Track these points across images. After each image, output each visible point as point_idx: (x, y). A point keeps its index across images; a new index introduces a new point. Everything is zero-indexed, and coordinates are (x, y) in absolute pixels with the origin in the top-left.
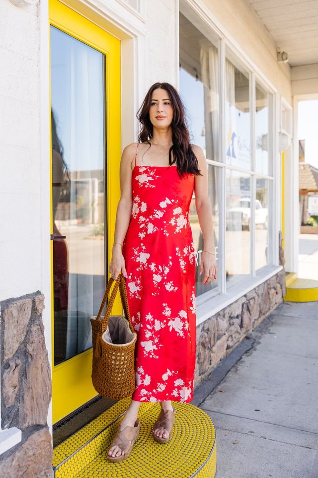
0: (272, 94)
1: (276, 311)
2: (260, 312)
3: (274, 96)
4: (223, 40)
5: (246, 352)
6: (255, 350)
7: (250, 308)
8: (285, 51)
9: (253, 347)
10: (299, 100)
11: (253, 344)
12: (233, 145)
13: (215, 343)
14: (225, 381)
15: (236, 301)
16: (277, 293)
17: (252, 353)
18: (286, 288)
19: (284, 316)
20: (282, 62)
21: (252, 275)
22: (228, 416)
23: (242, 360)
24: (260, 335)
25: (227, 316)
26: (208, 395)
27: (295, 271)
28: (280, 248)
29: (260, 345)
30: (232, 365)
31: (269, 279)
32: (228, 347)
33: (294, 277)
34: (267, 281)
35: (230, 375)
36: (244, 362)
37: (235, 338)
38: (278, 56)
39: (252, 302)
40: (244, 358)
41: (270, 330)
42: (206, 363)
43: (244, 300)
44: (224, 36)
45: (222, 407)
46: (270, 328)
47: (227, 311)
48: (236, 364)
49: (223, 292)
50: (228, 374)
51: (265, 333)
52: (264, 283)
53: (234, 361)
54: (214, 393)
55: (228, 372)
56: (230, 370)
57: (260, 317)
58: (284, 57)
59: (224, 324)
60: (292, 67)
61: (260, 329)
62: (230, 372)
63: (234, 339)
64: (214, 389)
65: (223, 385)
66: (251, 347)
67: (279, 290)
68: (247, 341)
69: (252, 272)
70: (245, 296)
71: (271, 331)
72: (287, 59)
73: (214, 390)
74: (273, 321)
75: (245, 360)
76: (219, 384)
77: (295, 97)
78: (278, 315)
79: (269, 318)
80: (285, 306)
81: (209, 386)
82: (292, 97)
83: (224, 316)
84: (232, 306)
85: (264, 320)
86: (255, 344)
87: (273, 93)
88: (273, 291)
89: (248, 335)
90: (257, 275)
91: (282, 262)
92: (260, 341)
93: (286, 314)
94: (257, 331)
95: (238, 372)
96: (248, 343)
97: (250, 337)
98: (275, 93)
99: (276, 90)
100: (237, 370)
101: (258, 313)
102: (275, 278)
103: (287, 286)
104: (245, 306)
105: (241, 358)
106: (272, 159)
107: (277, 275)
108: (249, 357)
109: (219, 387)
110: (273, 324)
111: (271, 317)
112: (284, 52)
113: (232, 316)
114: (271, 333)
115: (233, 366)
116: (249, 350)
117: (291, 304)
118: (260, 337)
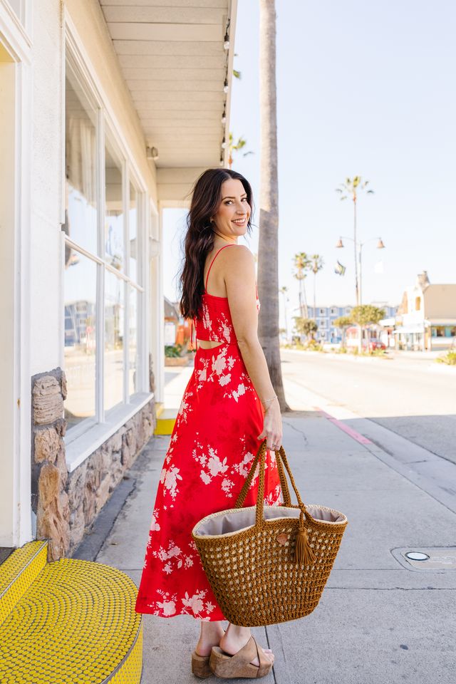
0: (141, 193)
1: (148, 446)
2: (137, 447)
3: (143, 194)
4: (101, 110)
5: (130, 495)
6: (139, 490)
7: (129, 441)
8: (155, 146)
9: (135, 488)
10: (164, 207)
11: (134, 484)
12: (110, 240)
13: (100, 484)
14: (115, 531)
15: (117, 432)
16: (150, 424)
17: (136, 496)
18: (156, 419)
19: (160, 451)
20: (150, 158)
21: (125, 402)
22: (133, 572)
23: (127, 504)
24: (139, 473)
25: (110, 449)
26: (98, 552)
27: (161, 401)
28: (151, 373)
29: (143, 484)
30: (117, 511)
31: (143, 408)
32: (111, 490)
33: (161, 407)
34: (141, 410)
35: (119, 523)
36: (130, 506)
37: (117, 477)
38: (147, 151)
39: (130, 433)
40: (129, 501)
41: (149, 467)
42: (92, 511)
43: (124, 431)
44: (104, 105)
45: (122, 562)
46: (148, 465)
47: (110, 443)
48: (122, 509)
49: (101, 421)
50: (116, 522)
51: (145, 471)
52: (139, 412)
53: (118, 507)
54: (105, 548)
55: (115, 520)
56: (116, 518)
57: (136, 453)
58: (154, 152)
59: (107, 458)
60: (158, 168)
61: (137, 467)
62: (117, 520)
63: (116, 479)
64: (103, 543)
65: (113, 536)
66: (133, 488)
67: (152, 422)
68: (126, 482)
69: (125, 398)
70: (124, 426)
71: (151, 468)
72: (157, 155)
73: (104, 545)
74: (149, 456)
75: (131, 504)
76: (108, 536)
77: (161, 202)
78: (152, 450)
79: (143, 454)
80: (157, 440)
81: (96, 540)
82: (158, 202)
83: (107, 450)
84: (114, 437)
85: (139, 457)
86: (137, 484)
87: (142, 191)
88: (146, 422)
89: (126, 476)
90: (131, 402)
91: (152, 389)
92: (142, 480)
93: (161, 448)
94: (135, 470)
95: (127, 518)
96: (129, 484)
97: (129, 477)
98: (145, 192)
99: (146, 189)
100: (125, 517)
101: (135, 448)
102: (147, 406)
103: (157, 417)
104: (124, 438)
105: (126, 502)
106: (142, 267)
107: (149, 403)
108: (135, 500)
109: (110, 540)
110: (150, 460)
111: (144, 453)
112: (153, 148)
113: (114, 450)
114: (152, 470)
115: (119, 513)
116: (132, 492)
117: (162, 437)
118: (140, 476)
